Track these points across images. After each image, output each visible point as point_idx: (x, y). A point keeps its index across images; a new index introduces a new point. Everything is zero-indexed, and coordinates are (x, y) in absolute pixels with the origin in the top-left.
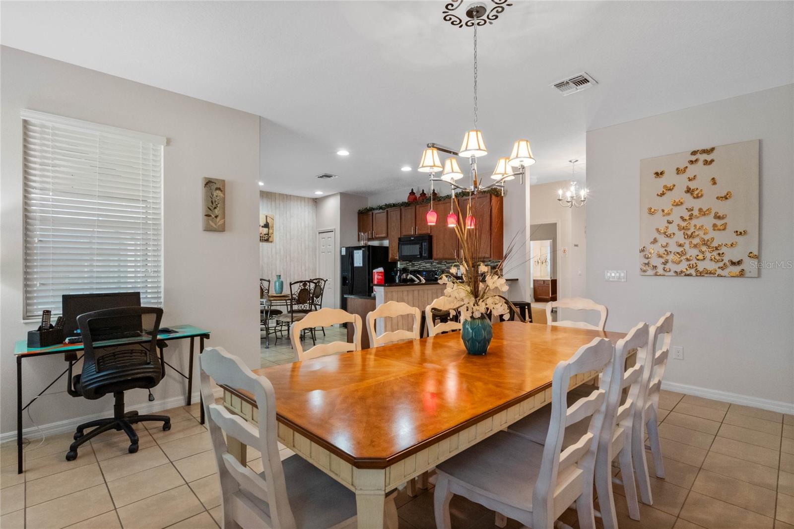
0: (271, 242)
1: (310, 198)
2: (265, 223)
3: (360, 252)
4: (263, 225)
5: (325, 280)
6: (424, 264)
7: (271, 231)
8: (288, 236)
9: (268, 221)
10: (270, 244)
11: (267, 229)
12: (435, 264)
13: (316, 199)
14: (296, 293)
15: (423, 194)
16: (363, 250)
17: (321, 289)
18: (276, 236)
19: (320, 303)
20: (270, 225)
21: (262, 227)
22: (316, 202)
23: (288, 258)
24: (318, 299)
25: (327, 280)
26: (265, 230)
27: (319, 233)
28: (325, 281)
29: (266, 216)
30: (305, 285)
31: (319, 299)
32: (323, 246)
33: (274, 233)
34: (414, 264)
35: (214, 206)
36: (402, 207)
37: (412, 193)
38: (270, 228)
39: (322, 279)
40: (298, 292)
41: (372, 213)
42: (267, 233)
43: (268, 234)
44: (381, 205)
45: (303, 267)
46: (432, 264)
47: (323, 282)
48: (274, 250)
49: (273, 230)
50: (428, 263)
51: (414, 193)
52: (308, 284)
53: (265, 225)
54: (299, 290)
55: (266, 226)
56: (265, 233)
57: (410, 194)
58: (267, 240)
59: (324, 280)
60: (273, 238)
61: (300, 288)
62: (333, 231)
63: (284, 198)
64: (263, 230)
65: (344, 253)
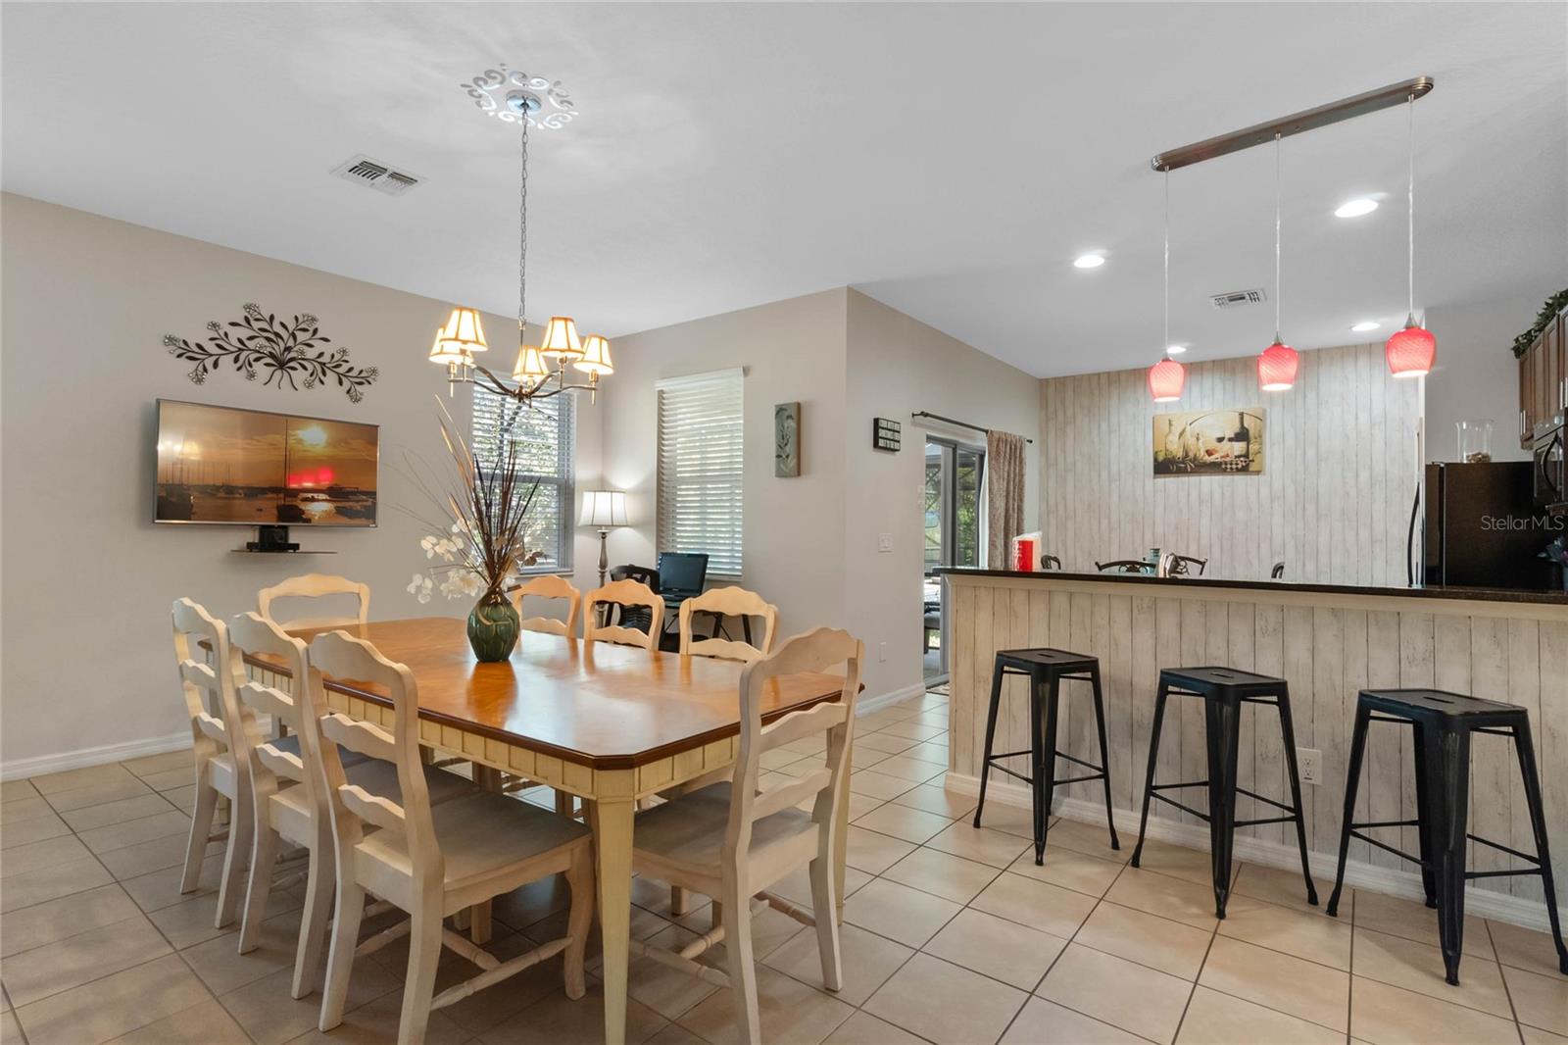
0: (1258, 472)
2: (1237, 430)
4: (1232, 436)
7: (1253, 447)
8: (1311, 453)
9: (1246, 425)
10: (1255, 477)
11: (1243, 444)
18: (1273, 456)
20: (1251, 433)
21: (1230, 440)
23: (1311, 509)
26: (1239, 448)
29: (1242, 414)
33: (1266, 450)
35: (785, 441)
38: (1252, 440)
42: (1244, 453)
43: (1246, 455)
45: (1364, 534)
48: (1265, 490)
49: (1261, 445)
53: (1237, 434)
55: (1242, 435)
56: (1237, 453)
58: (1244, 470)
60: (1262, 463)
64: (1232, 447)
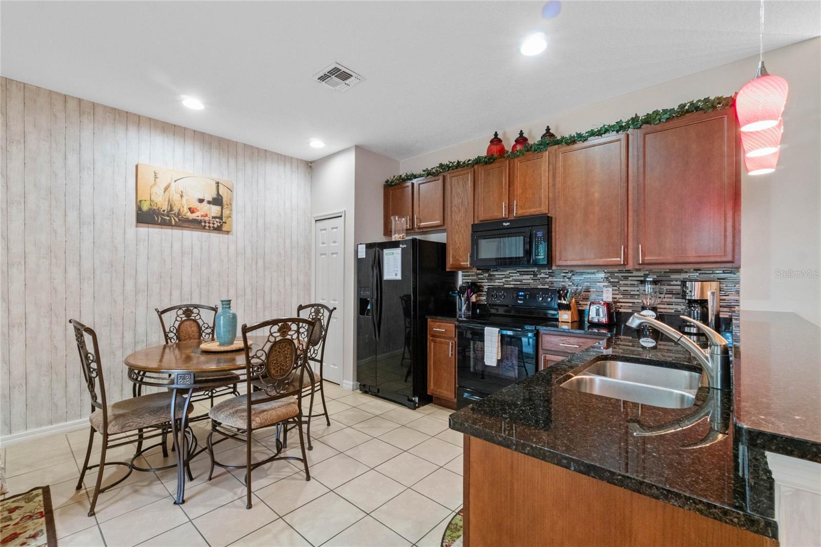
0: (228, 232)
1: (302, 161)
2: (215, 196)
3: (397, 252)
4: (211, 200)
5: (331, 308)
6: (517, 276)
7: (226, 212)
9: (221, 193)
10: (226, 236)
11: (218, 208)
12: (543, 275)
13: (311, 162)
14: (259, 354)
15: (522, 139)
16: (403, 249)
17: (322, 326)
18: (238, 222)
19: (319, 358)
20: (224, 200)
21: (209, 202)
22: (311, 167)
23: (260, 263)
24: (316, 347)
25: (335, 309)
26: (215, 210)
27: (316, 221)
28: (331, 312)
29: (218, 183)
30: (284, 329)
31: (318, 347)
32: (323, 243)
33: (234, 216)
34: (494, 275)
36: (476, 167)
37: (496, 141)
38: (225, 206)
39: (323, 306)
40: (267, 349)
41: (413, 184)
42: (219, 215)
43: (221, 218)
44: (429, 169)
46: (535, 275)
47: (327, 313)
48: (232, 248)
49: (231, 210)
50: (527, 273)
51: (500, 141)
52: (294, 327)
53: (214, 199)
54: (269, 345)
55: (217, 201)
56: (213, 215)
57: (492, 142)
58: (219, 229)
59: (327, 308)
60: (231, 225)
61: (272, 339)
62: (341, 216)
63: (253, 153)
64: (210, 210)
65: (362, 254)
